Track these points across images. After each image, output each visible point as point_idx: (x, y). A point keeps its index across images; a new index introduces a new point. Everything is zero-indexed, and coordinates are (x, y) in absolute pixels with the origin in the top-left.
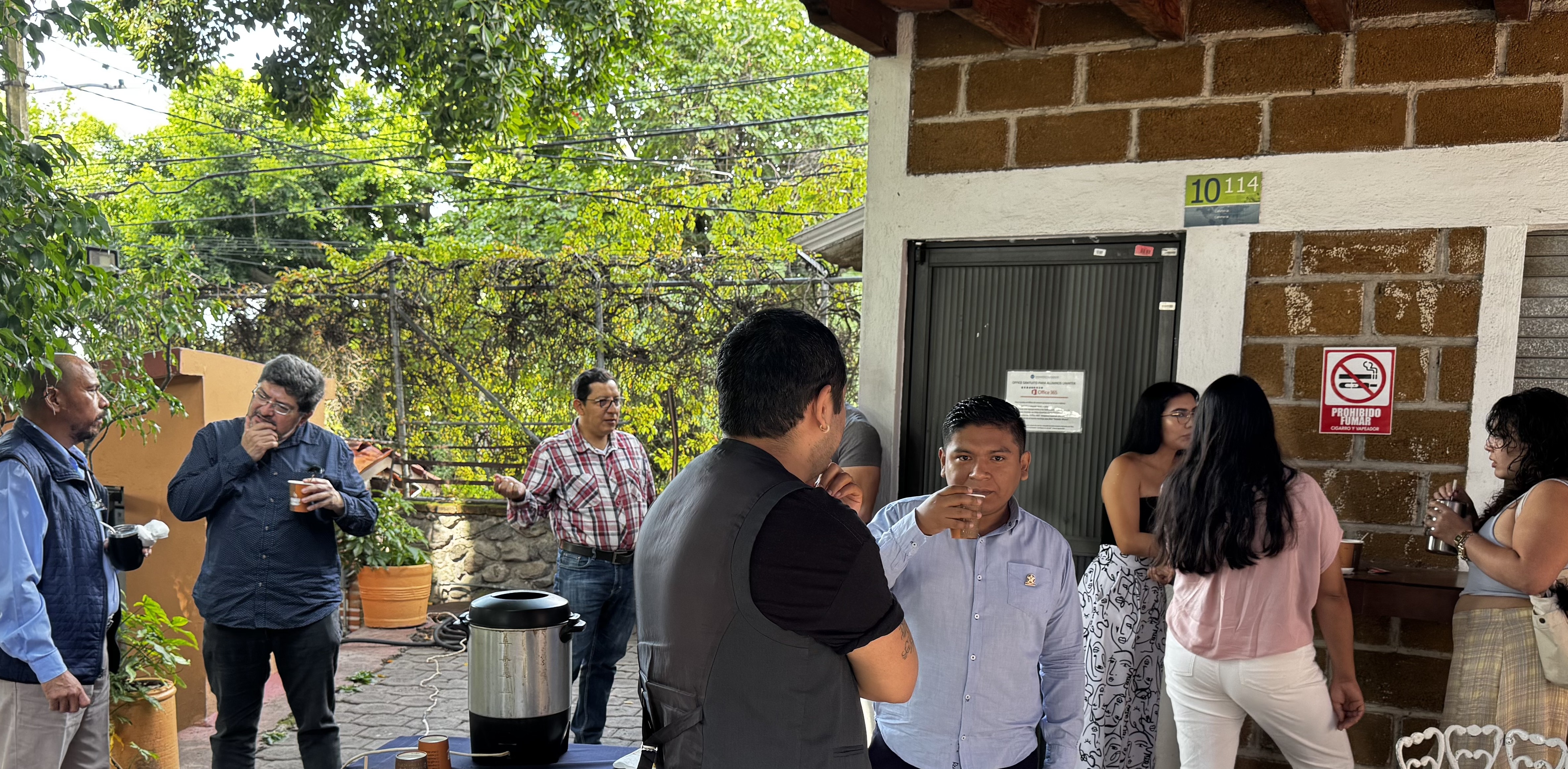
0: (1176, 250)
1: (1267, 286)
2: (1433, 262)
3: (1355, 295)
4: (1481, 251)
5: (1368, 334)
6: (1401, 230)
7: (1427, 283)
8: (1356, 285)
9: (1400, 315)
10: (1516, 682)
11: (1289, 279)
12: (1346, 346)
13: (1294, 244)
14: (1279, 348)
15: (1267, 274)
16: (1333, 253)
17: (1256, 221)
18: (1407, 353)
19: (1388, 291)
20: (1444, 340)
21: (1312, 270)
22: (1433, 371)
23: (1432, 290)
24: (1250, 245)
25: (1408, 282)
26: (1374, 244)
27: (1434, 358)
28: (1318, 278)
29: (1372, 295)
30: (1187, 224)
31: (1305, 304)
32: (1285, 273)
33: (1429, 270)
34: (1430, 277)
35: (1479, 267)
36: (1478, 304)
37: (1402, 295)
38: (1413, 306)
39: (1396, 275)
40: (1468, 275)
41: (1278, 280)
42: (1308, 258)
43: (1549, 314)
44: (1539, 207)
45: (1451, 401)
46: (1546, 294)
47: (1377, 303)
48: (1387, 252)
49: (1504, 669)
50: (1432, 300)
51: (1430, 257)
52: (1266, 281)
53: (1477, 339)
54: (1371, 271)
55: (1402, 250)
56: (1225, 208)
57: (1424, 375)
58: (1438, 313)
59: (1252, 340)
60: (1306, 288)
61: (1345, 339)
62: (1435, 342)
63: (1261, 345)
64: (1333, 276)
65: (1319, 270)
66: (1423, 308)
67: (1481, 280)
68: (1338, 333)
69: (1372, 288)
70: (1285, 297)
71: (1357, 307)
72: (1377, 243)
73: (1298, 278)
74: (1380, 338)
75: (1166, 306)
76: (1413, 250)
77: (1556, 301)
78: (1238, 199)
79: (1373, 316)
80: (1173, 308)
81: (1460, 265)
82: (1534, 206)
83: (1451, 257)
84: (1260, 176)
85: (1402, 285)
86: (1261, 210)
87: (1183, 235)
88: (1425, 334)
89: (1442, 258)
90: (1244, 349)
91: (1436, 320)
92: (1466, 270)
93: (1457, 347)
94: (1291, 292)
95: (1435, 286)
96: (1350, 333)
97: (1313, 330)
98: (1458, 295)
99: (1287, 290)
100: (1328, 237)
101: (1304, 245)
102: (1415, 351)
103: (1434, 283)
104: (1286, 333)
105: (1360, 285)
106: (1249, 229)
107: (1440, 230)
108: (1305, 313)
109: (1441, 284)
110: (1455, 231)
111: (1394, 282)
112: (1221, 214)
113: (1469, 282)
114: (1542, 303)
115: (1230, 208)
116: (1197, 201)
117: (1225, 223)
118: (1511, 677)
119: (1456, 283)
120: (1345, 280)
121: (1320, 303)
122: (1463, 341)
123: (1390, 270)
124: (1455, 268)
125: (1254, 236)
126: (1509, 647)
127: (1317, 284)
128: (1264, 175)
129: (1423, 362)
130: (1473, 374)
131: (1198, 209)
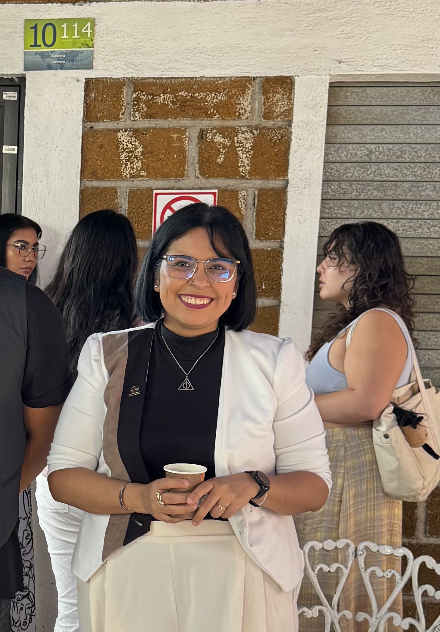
0: (16, 94)
1: (101, 131)
2: (248, 109)
3: (180, 140)
4: (290, 99)
5: (193, 177)
6: (221, 78)
7: (244, 129)
8: (181, 131)
9: (220, 160)
10: (356, 496)
11: (121, 125)
12: (173, 189)
13: (125, 90)
14: (114, 191)
15: (101, 119)
16: (160, 100)
17: (90, 67)
18: (227, 195)
19: (210, 136)
20: (259, 183)
21: (142, 116)
22: (250, 212)
23: (248, 135)
24: (85, 91)
25: (227, 128)
26: (197, 91)
27: (250, 199)
28: (146, 124)
29: (195, 140)
30: (26, 69)
31: (136, 149)
32: (118, 119)
33: (246, 116)
34: (245, 123)
35: (289, 113)
36: (288, 149)
37: (222, 140)
38: (232, 150)
39: (216, 122)
40: (279, 122)
41: (111, 125)
42: (138, 104)
43: (344, 159)
44: (339, 58)
45: (266, 239)
46: (342, 141)
47: (200, 148)
48: (208, 99)
49: (346, 484)
50: (248, 145)
51: (246, 104)
52: (100, 126)
53: (287, 181)
54: (194, 117)
55: (222, 97)
56: (62, 53)
57: (242, 215)
58: (253, 157)
59: (89, 184)
60: (136, 133)
61: (172, 182)
62: (251, 185)
63: (97, 188)
64: (160, 122)
65: (149, 116)
66: (240, 153)
67: (290, 126)
68: (166, 176)
69: (194, 134)
70: (118, 142)
71: (182, 151)
72: (199, 91)
73: (129, 124)
74: (203, 181)
75: (9, 149)
76: (231, 97)
77: (350, 147)
78: (74, 44)
79: (196, 161)
80: (16, 152)
81: (273, 112)
82: (335, 57)
83: (264, 104)
84: (93, 22)
85: (222, 131)
86: (95, 56)
87: (23, 79)
88: (242, 177)
89: (257, 105)
90: (82, 192)
91: (252, 164)
92: (277, 117)
93: (271, 189)
94: (123, 137)
95: (251, 132)
96: (177, 176)
97: (144, 173)
98: (271, 140)
99: (119, 135)
100: (155, 84)
101: (135, 91)
102: (234, 193)
103: (251, 129)
104: (119, 176)
105: (185, 130)
106: (84, 74)
107: (254, 78)
108: (136, 157)
109: (256, 130)
110: (267, 80)
111: (214, 128)
112: (58, 59)
113: (280, 128)
114: (339, 149)
115: (66, 53)
116: (36, 45)
117: (62, 69)
118: (352, 492)
119: (269, 129)
120: (172, 125)
121: (149, 148)
122: (275, 183)
123: (211, 116)
124: (267, 116)
125: (88, 81)
126: (349, 463)
127: (146, 130)
128: (97, 22)
129: (241, 204)
130: (285, 214)
131: (36, 53)
